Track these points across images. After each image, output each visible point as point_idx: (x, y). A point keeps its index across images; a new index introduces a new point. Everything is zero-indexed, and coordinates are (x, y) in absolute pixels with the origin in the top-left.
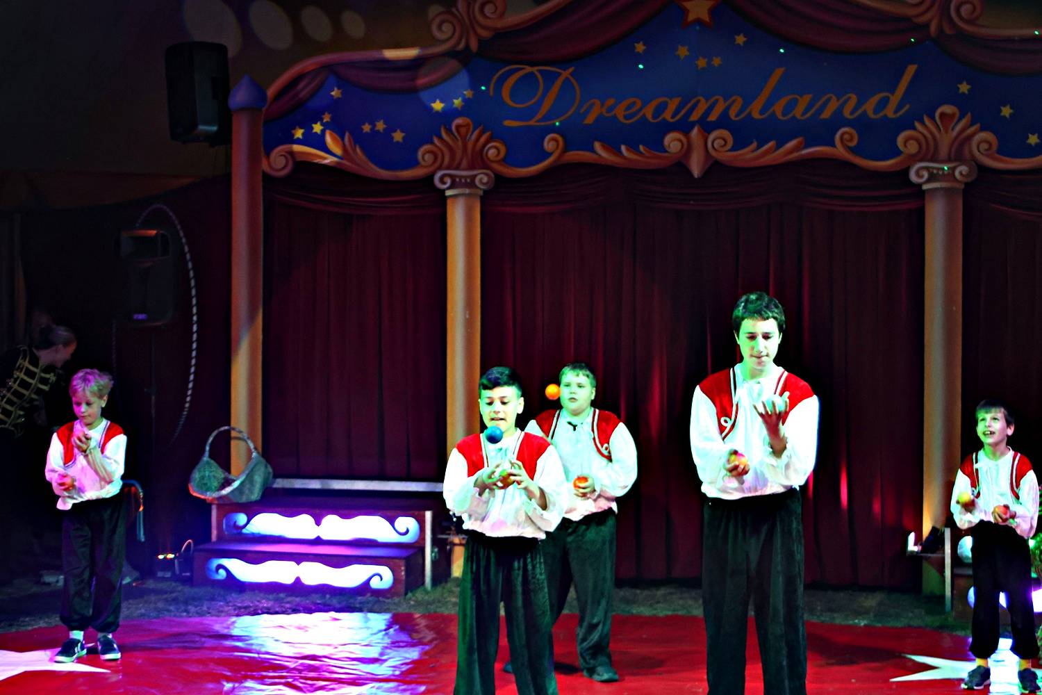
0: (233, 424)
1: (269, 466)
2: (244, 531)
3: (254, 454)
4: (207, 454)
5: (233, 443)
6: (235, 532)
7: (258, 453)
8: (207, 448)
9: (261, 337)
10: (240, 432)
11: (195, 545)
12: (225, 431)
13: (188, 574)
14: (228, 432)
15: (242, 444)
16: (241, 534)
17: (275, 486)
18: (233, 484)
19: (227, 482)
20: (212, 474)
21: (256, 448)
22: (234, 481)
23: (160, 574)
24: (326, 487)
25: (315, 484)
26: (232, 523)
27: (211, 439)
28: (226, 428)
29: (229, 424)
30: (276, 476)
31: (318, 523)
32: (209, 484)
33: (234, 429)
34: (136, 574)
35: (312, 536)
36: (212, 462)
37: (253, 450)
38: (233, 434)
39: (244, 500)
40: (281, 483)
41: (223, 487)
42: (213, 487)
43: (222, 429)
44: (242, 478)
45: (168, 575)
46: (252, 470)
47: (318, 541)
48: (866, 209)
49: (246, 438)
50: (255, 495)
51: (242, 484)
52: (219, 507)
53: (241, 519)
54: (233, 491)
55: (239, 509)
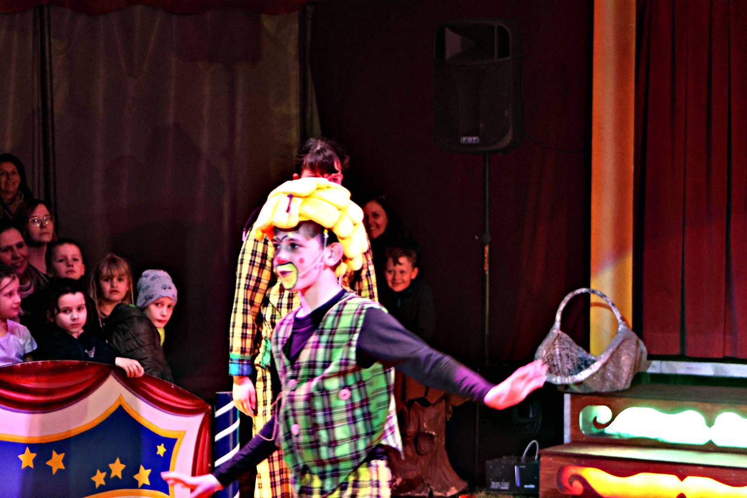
0: (593, 286)
1: (641, 343)
2: (607, 430)
3: (621, 327)
4: (557, 324)
5: (593, 311)
6: (595, 430)
7: (627, 325)
8: (558, 317)
9: (632, 168)
10: (603, 296)
11: (541, 448)
12: (582, 294)
13: (532, 486)
14: (587, 296)
15: (606, 311)
16: (603, 434)
17: (650, 370)
18: (592, 366)
19: (586, 364)
20: (566, 351)
21: (623, 319)
22: (594, 362)
23: (494, 485)
24: (722, 374)
25: (707, 369)
26: (592, 419)
27: (563, 305)
28: (584, 290)
29: (588, 285)
30: (651, 357)
31: (710, 423)
32: (560, 366)
33: (594, 292)
34: (463, 485)
35: (702, 441)
36: (565, 335)
37: (620, 321)
38: (594, 298)
39: (606, 388)
40: (657, 367)
41: (580, 369)
42: (566, 371)
43: (578, 291)
44: (604, 358)
45: (506, 486)
46: (618, 348)
47: (710, 448)
49: (610, 304)
50: (624, 382)
51: (604, 366)
52: (574, 395)
53: (602, 413)
54: (592, 376)
55: (601, 399)
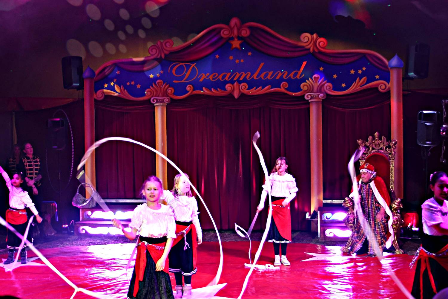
0: (86, 182)
2: (91, 217)
4: (78, 192)
5: (86, 188)
6: (87, 217)
7: (95, 191)
8: (78, 190)
10: (89, 184)
11: (75, 222)
13: (73, 232)
14: (85, 185)
15: (90, 188)
18: (87, 202)
19: (85, 201)
20: (80, 198)
21: (94, 190)
22: (87, 200)
23: (63, 232)
24: (117, 202)
26: (87, 215)
27: (79, 187)
28: (84, 183)
31: (115, 214)
33: (86, 184)
34: (56, 232)
36: (80, 194)
39: (90, 207)
41: (84, 203)
42: (80, 203)
44: (90, 200)
45: (66, 232)
48: (291, 108)
49: (90, 186)
51: (89, 202)
52: (82, 209)
53: (89, 213)
54: (86, 204)
55: (89, 210)
